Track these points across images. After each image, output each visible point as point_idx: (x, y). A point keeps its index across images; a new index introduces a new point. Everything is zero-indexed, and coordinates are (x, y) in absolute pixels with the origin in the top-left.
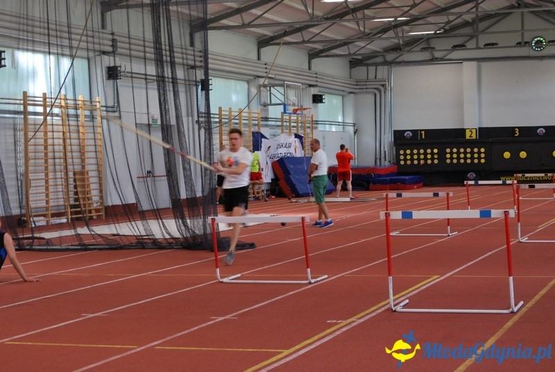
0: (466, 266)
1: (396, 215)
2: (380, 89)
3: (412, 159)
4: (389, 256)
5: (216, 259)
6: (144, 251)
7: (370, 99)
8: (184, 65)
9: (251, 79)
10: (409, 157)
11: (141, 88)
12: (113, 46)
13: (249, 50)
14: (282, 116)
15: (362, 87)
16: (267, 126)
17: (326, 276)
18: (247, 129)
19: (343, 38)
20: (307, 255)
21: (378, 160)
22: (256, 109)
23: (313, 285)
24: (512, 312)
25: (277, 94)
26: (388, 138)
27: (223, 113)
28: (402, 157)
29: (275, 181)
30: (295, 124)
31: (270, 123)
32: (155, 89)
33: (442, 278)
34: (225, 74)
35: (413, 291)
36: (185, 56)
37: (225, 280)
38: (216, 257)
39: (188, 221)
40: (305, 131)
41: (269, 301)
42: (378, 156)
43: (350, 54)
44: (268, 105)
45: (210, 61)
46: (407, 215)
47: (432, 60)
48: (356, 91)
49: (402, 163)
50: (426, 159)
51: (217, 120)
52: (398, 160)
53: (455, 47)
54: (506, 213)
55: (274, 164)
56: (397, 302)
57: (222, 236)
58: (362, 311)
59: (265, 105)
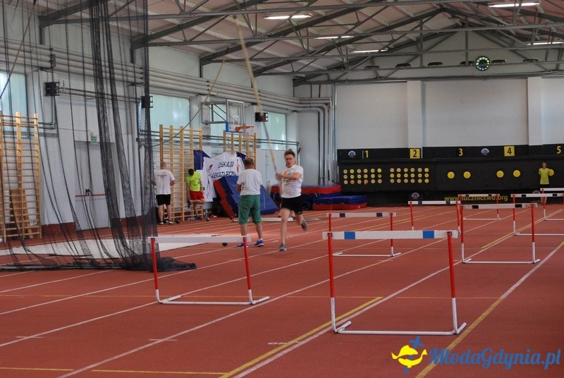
0: (409, 287)
1: (339, 235)
2: (324, 107)
3: (356, 179)
4: (331, 278)
5: (156, 280)
6: (82, 271)
7: (314, 117)
8: (123, 81)
9: (192, 96)
10: (352, 177)
11: (80, 104)
12: (51, 61)
13: (191, 67)
14: (224, 134)
15: (305, 105)
16: (208, 144)
17: (268, 297)
18: (189, 147)
19: (286, 56)
20: (248, 276)
21: (322, 179)
22: (198, 128)
23: (254, 307)
24: (455, 334)
25: (220, 112)
26: (332, 158)
27: (164, 131)
28: (346, 177)
29: (217, 200)
30: (237, 143)
31: (212, 141)
32: (93, 106)
33: (385, 299)
34: (167, 91)
35: (356, 312)
36: (125, 72)
37: (165, 301)
38: (156, 278)
39: (127, 241)
40: (247, 149)
41: (209, 323)
42: (321, 176)
43: (293, 72)
44: (210, 123)
45: (150, 77)
46: (350, 236)
47: (376, 79)
48: (300, 109)
49: (346, 182)
50: (369, 179)
51: (158, 138)
52: (342, 179)
53: (399, 66)
54: (449, 234)
55: (215, 183)
56: (340, 324)
57: (161, 256)
58: (303, 334)
59: (207, 123)
